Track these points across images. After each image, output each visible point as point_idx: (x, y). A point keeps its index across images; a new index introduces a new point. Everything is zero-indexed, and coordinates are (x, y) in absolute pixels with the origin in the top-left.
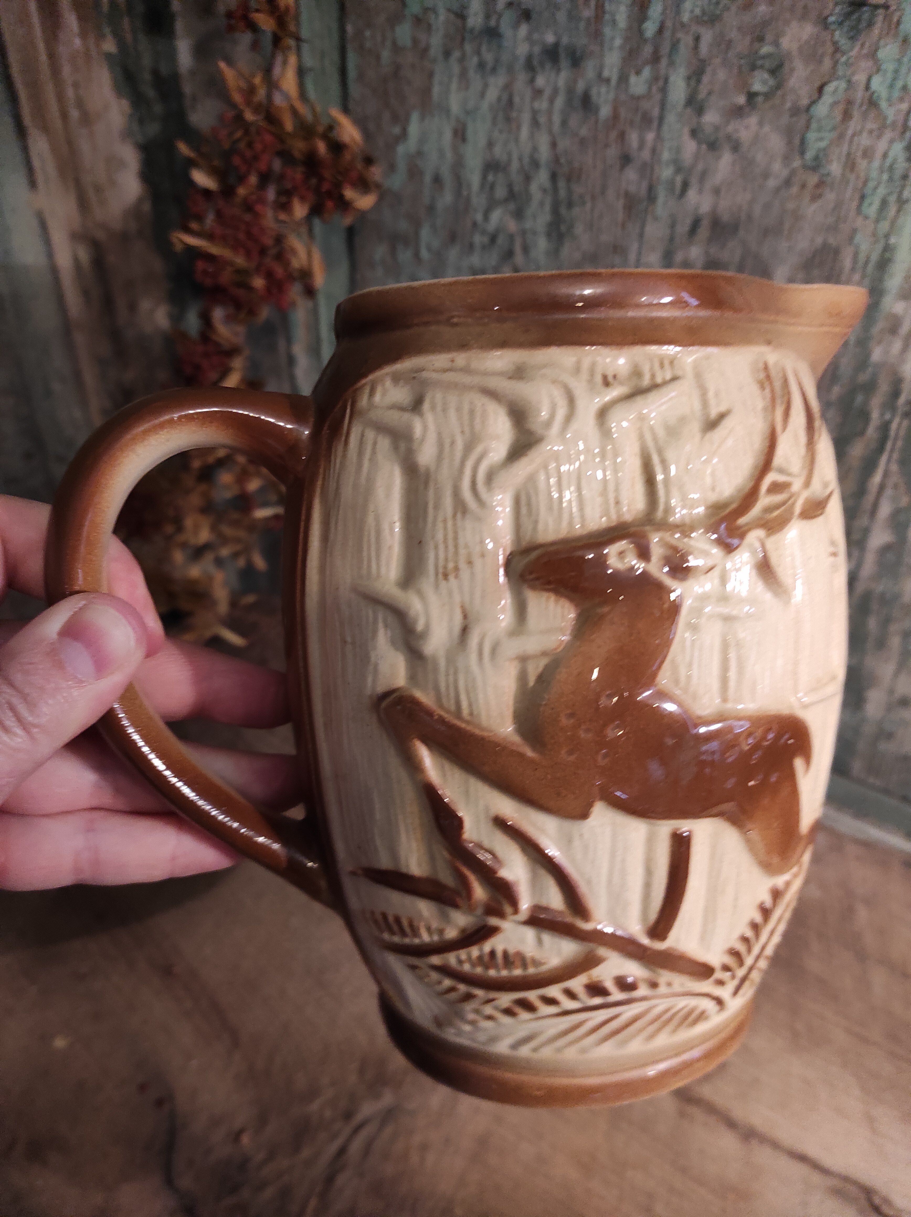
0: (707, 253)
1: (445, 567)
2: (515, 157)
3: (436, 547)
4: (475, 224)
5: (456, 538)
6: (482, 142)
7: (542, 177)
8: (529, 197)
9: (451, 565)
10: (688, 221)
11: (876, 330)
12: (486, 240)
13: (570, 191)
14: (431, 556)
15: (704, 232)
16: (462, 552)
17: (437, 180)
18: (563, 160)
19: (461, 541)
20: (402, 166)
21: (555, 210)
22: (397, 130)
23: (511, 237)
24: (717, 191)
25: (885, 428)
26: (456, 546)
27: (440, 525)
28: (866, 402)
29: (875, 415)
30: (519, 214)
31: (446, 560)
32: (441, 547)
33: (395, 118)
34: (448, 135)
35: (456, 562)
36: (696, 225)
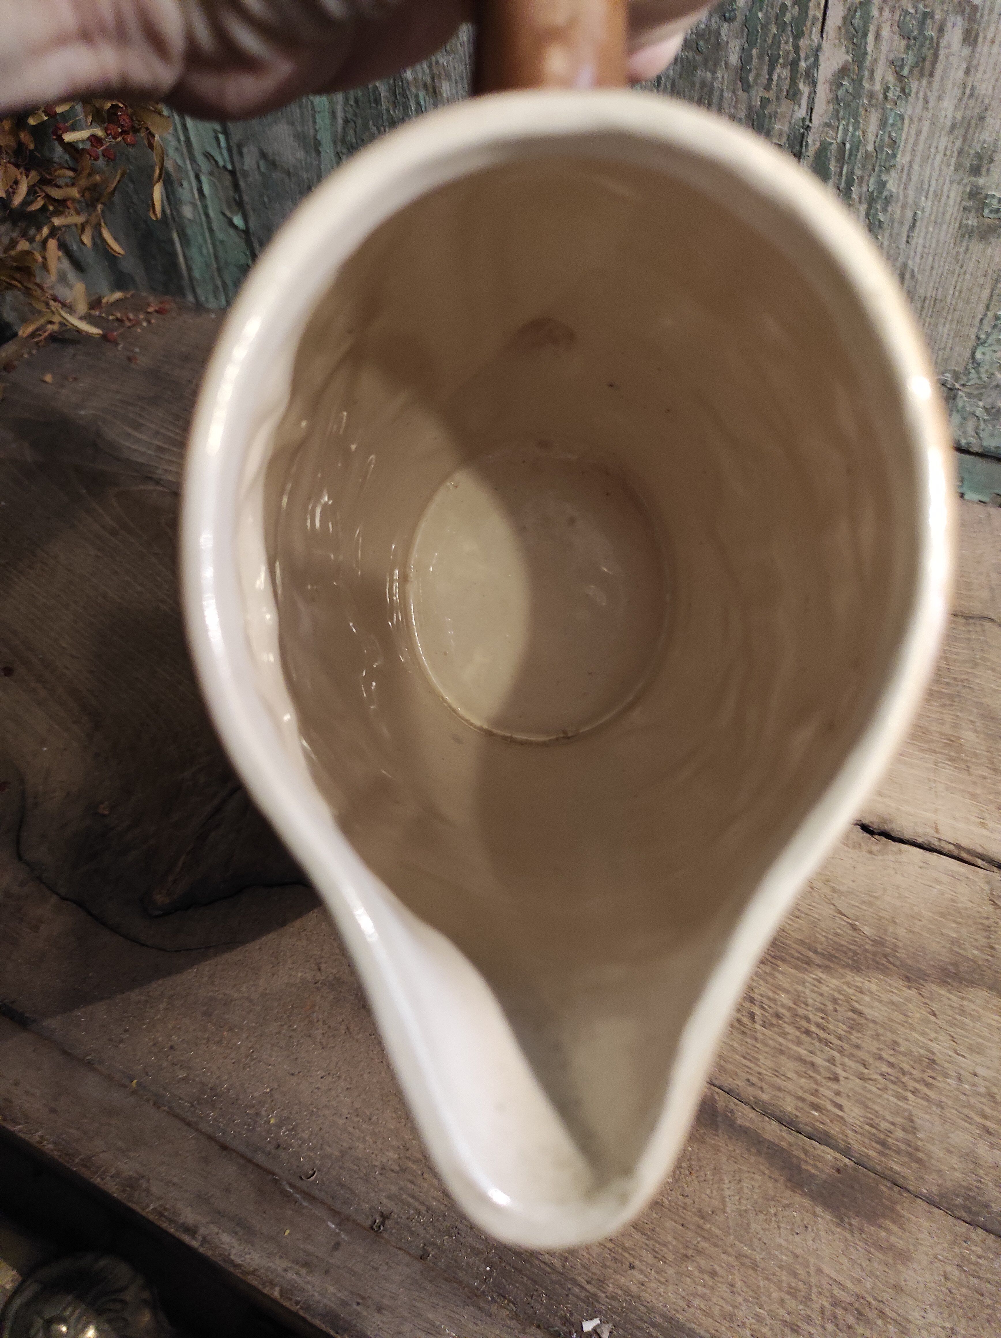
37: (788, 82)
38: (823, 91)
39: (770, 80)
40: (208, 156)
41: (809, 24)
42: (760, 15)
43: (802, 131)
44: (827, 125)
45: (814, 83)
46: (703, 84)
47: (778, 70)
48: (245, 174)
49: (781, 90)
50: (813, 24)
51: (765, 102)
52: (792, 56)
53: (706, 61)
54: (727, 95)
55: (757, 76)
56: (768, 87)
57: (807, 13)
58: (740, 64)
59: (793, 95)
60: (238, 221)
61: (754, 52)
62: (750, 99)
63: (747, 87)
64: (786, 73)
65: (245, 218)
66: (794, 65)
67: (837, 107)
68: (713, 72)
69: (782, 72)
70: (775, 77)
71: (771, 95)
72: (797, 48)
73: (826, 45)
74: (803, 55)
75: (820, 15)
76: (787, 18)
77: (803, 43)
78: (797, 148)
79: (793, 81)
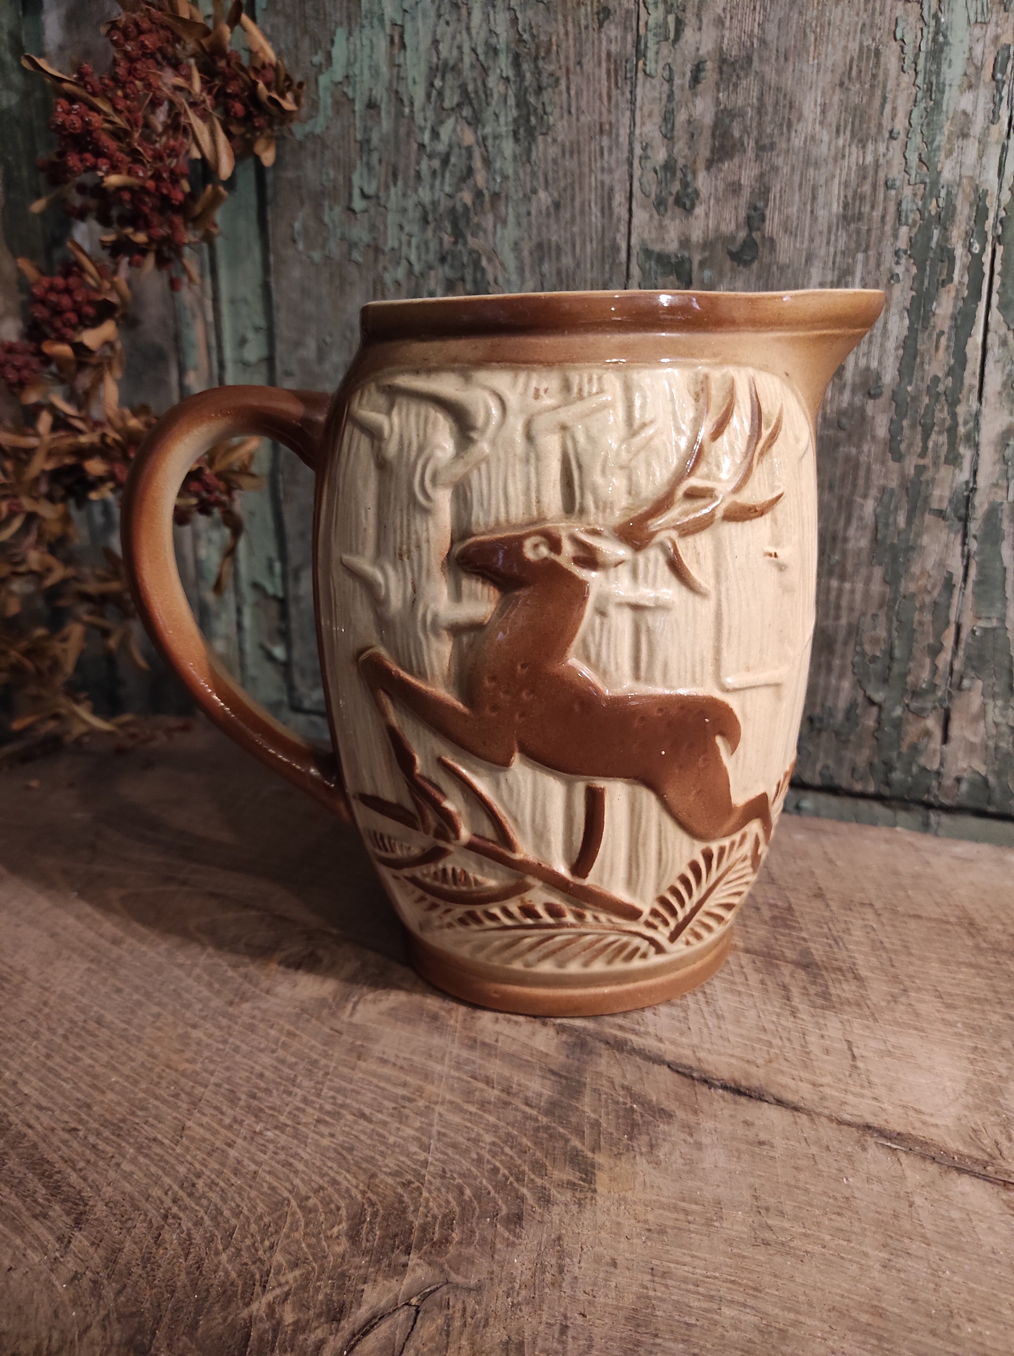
0: (718, 102)
1: (401, 550)
2: (466, 49)
3: (395, 532)
4: (422, 146)
5: (409, 525)
6: (425, 43)
7: (504, 63)
8: (488, 94)
9: (405, 547)
10: (688, 68)
11: (941, 139)
12: (436, 163)
13: (538, 72)
14: (392, 537)
15: (710, 74)
16: (413, 537)
17: (372, 105)
18: (526, 36)
19: (412, 527)
20: (326, 100)
21: (521, 103)
22: (318, 58)
23: (469, 149)
24: (720, 22)
25: (975, 266)
26: (409, 533)
27: (398, 513)
28: (945, 238)
29: (959, 251)
30: (476, 122)
31: (402, 543)
32: (399, 531)
33: (316, 45)
34: (383, 44)
35: (409, 545)
36: (698, 69)
37: (945, 447)
38: (988, 454)
39: (925, 448)
40: (256, 586)
41: (965, 391)
42: (909, 389)
43: (966, 493)
44: (996, 485)
45: (977, 446)
46: (848, 459)
47: (934, 437)
48: (298, 599)
49: (938, 457)
50: (970, 391)
51: (920, 469)
52: (948, 423)
53: (850, 436)
54: (876, 467)
55: (910, 445)
56: (923, 455)
57: (962, 383)
58: (888, 436)
59: (954, 460)
60: (279, 652)
61: (905, 423)
62: (902, 468)
63: (898, 457)
64: (943, 439)
65: (289, 649)
66: (952, 430)
67: (1004, 467)
68: (859, 447)
69: (938, 439)
70: (931, 444)
71: (927, 461)
72: (954, 415)
73: (985, 410)
74: (961, 420)
75: (976, 383)
76: (941, 388)
77: (961, 410)
78: (962, 511)
79: (952, 445)
